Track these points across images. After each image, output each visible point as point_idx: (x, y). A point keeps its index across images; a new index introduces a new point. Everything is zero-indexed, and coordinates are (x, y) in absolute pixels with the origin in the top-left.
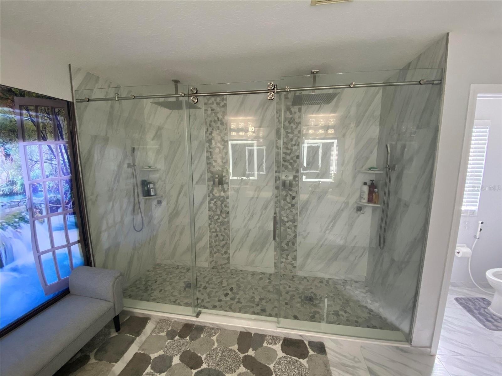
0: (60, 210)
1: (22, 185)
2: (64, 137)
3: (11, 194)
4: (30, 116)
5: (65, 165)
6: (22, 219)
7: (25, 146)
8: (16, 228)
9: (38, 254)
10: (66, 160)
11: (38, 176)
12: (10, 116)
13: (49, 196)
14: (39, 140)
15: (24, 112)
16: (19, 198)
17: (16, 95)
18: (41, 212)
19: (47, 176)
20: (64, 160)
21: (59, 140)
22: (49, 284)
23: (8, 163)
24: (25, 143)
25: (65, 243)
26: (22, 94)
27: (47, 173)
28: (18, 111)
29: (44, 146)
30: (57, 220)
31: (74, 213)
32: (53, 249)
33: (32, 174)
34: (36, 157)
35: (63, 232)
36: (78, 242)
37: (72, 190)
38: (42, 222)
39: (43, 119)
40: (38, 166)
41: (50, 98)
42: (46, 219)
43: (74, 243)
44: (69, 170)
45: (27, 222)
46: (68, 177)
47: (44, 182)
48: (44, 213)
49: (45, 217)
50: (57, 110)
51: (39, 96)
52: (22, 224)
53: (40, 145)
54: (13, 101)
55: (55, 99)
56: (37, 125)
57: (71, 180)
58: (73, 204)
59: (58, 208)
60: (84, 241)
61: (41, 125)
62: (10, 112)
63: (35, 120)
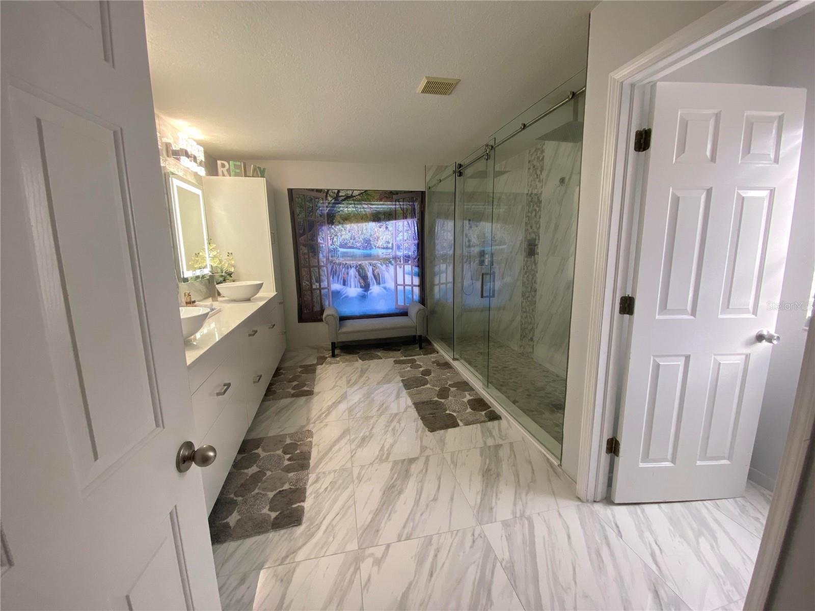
0: (410, 262)
1: (392, 244)
2: (417, 216)
3: (387, 248)
4: (400, 205)
5: (415, 234)
6: (390, 262)
7: (396, 223)
8: (387, 266)
9: (397, 285)
10: (416, 231)
11: (401, 240)
12: (390, 206)
13: (405, 253)
14: (403, 219)
15: (397, 203)
16: (390, 251)
17: (394, 194)
18: (400, 262)
19: (405, 241)
20: (415, 231)
21: (413, 218)
22: (399, 303)
23: (387, 232)
24: (396, 221)
25: (410, 284)
26: (397, 193)
27: (405, 239)
28: (394, 203)
29: (405, 222)
30: (408, 268)
31: (418, 266)
32: (404, 285)
33: (398, 239)
34: (401, 229)
35: (410, 276)
36: (419, 286)
37: (418, 251)
38: (400, 267)
39: (406, 205)
40: (401, 234)
41: (412, 192)
42: (402, 266)
43: (416, 286)
44: (417, 238)
45: (392, 265)
46: (416, 242)
47: (404, 244)
48: (402, 262)
49: (402, 264)
50: (415, 199)
51: (405, 192)
52: (390, 265)
53: (404, 222)
54: (392, 198)
55: (414, 192)
56: (403, 210)
57: (418, 244)
58: (418, 259)
59: (409, 261)
60: (422, 286)
61: (405, 209)
62: (390, 205)
63: (402, 207)
